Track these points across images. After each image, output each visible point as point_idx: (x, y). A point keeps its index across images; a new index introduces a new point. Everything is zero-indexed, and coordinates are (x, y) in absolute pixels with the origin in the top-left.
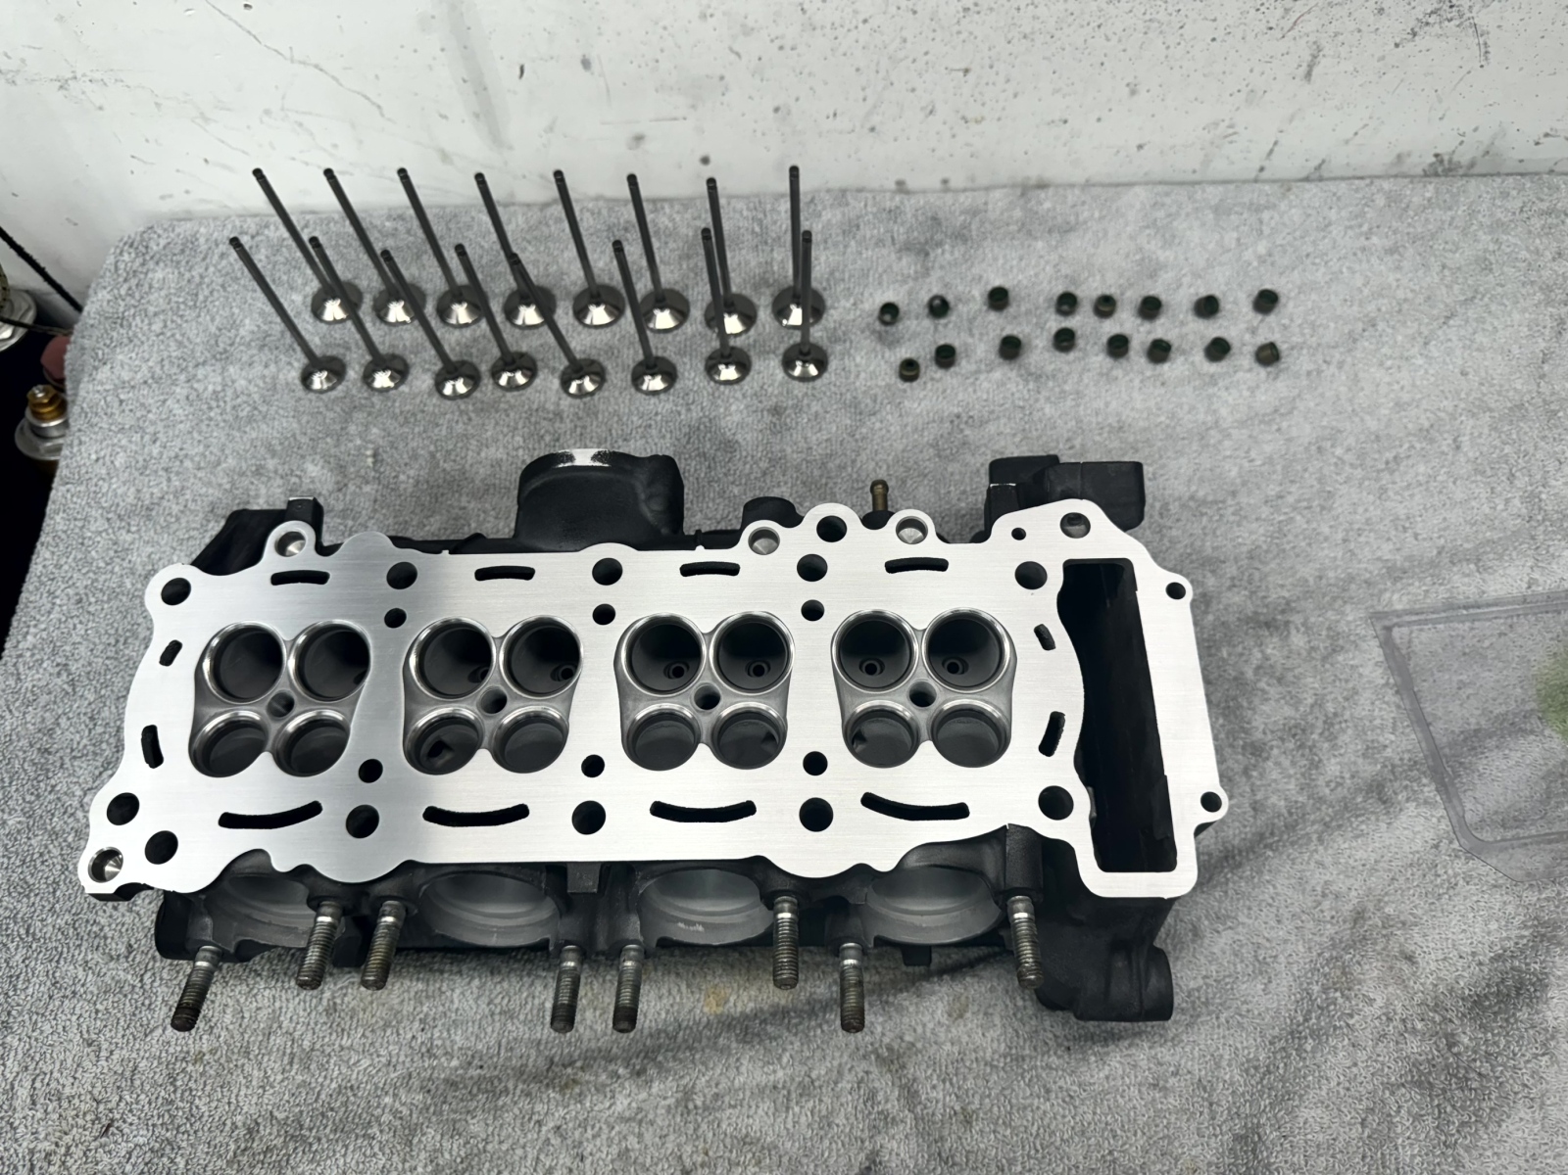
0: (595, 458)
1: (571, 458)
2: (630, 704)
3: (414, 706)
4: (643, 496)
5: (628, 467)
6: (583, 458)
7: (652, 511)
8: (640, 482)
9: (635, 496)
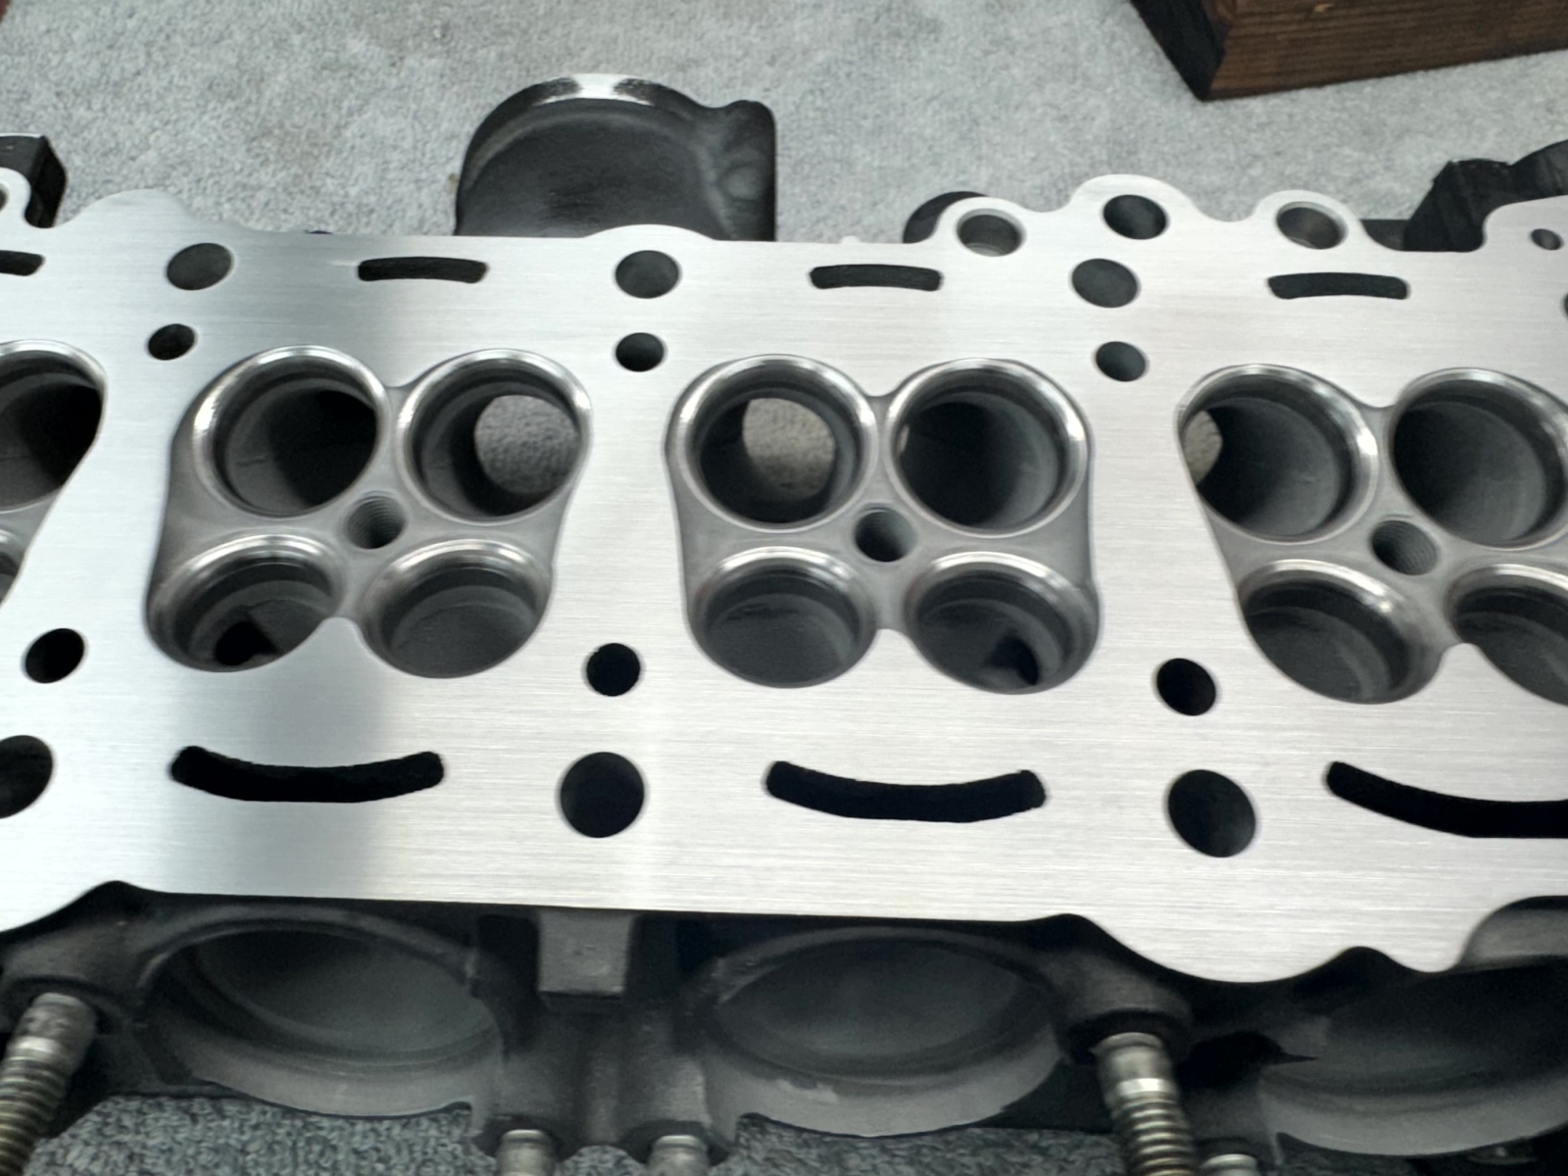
0: (621, 87)
1: (570, 86)
2: (701, 540)
3: (186, 522)
4: (711, 176)
5: (686, 115)
6: (597, 86)
7: (732, 200)
8: (705, 151)
9: (697, 172)
